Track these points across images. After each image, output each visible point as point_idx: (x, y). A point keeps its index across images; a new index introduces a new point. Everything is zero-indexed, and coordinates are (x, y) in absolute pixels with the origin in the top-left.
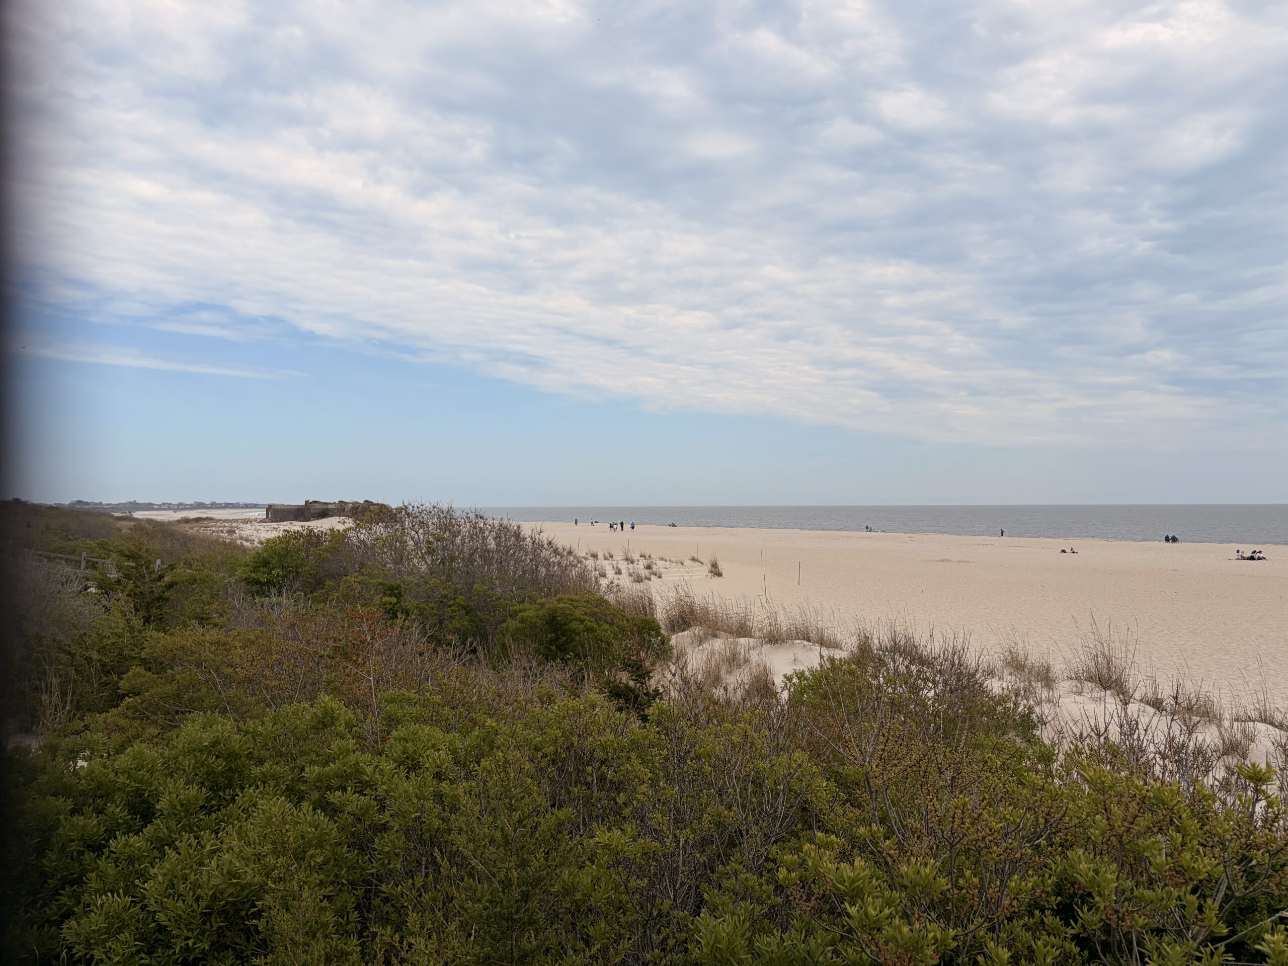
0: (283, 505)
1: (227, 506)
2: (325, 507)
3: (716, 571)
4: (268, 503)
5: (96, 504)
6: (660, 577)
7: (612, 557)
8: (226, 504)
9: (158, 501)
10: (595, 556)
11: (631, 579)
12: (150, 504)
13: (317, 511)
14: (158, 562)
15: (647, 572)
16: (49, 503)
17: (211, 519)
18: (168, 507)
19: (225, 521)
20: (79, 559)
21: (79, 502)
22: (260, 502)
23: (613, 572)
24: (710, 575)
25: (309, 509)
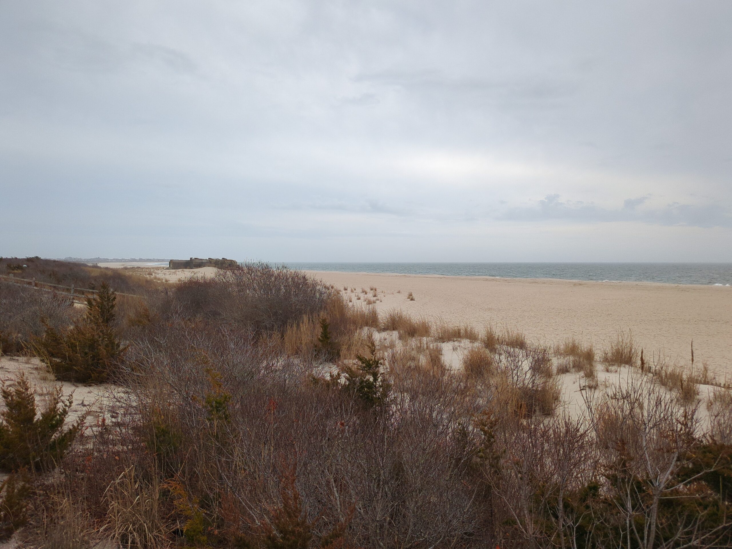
0: (179, 260)
2: (200, 261)
3: (411, 298)
4: (170, 259)
5: (78, 259)
6: (381, 301)
7: (355, 290)
8: (147, 259)
9: (111, 258)
10: (346, 289)
11: (366, 302)
12: (107, 259)
13: (196, 264)
15: (375, 298)
16: (54, 258)
17: (139, 268)
18: (117, 260)
19: (147, 268)
20: (70, 288)
21: (70, 257)
22: (166, 259)
23: (356, 298)
24: (408, 300)
25: (192, 262)
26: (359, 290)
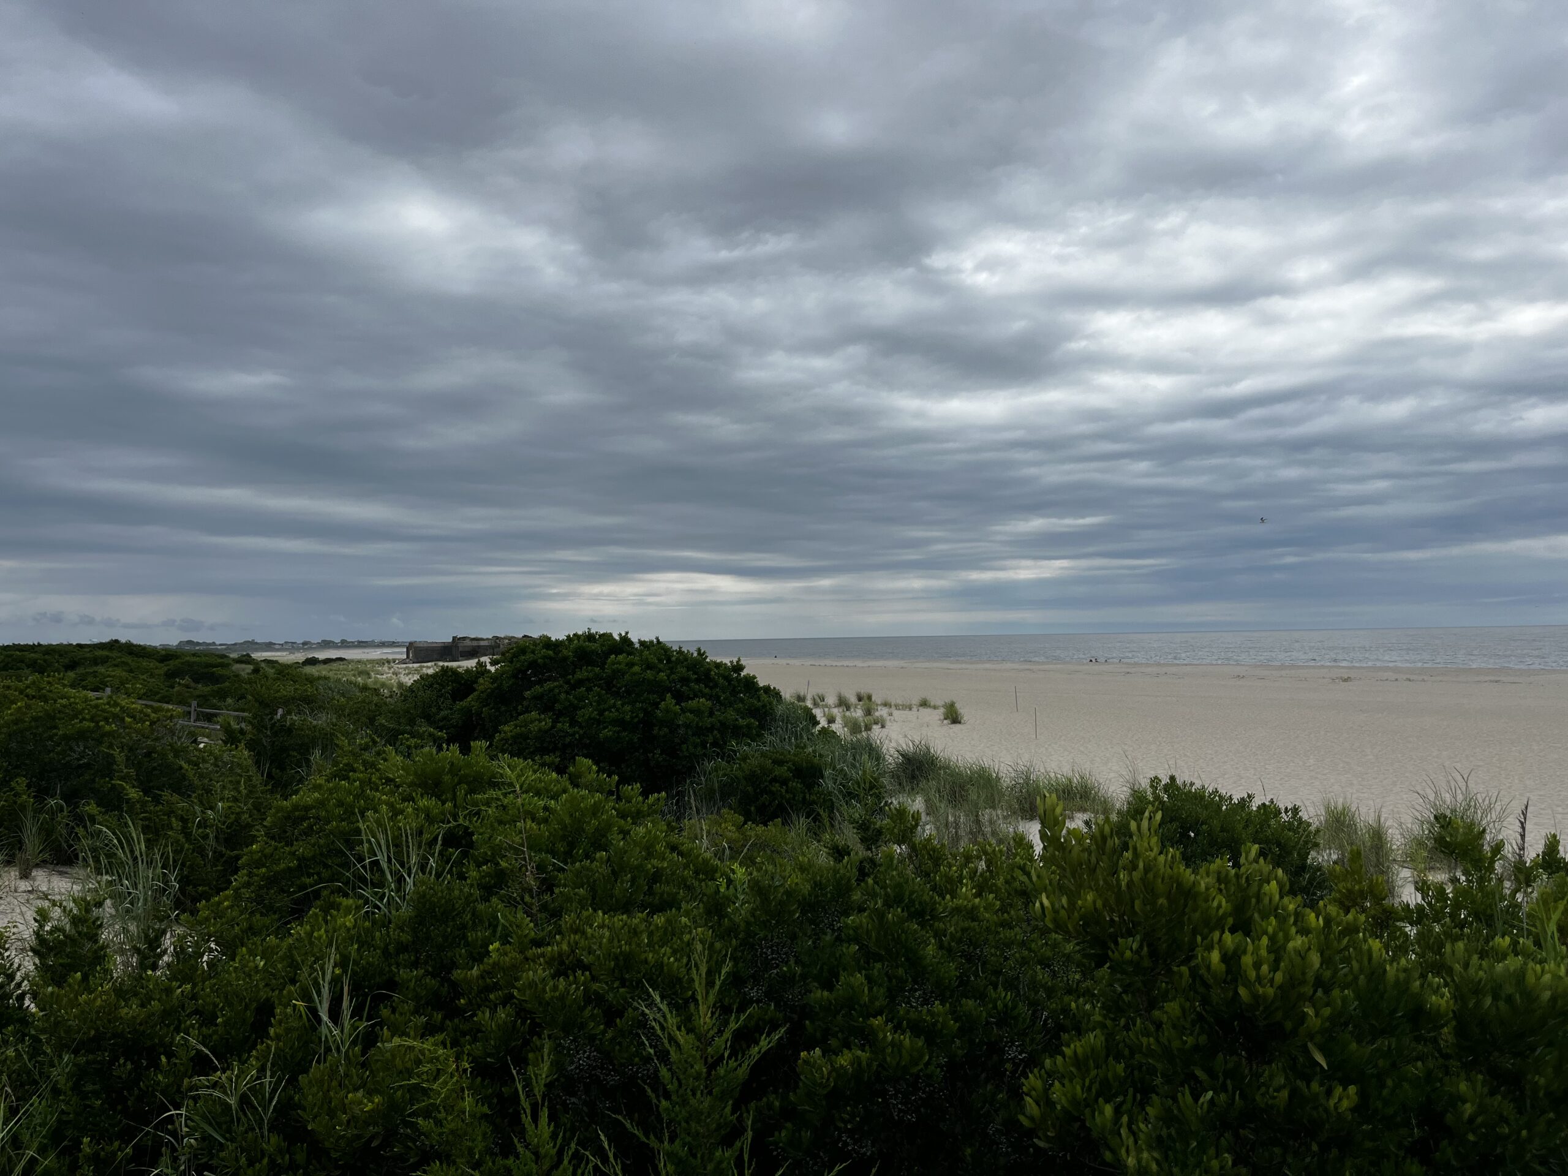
0: (427, 642)
1: (362, 644)
2: (475, 643)
3: (953, 717)
4: (409, 641)
5: (210, 644)
6: (883, 727)
7: (822, 701)
8: (359, 642)
9: (279, 640)
10: (801, 699)
11: (847, 727)
12: (271, 643)
13: (467, 649)
15: (869, 719)
17: (341, 660)
18: (292, 647)
19: (359, 661)
20: (188, 709)
21: (190, 642)
22: (400, 640)
23: (825, 719)
24: (945, 722)
25: (457, 647)
26: (831, 700)
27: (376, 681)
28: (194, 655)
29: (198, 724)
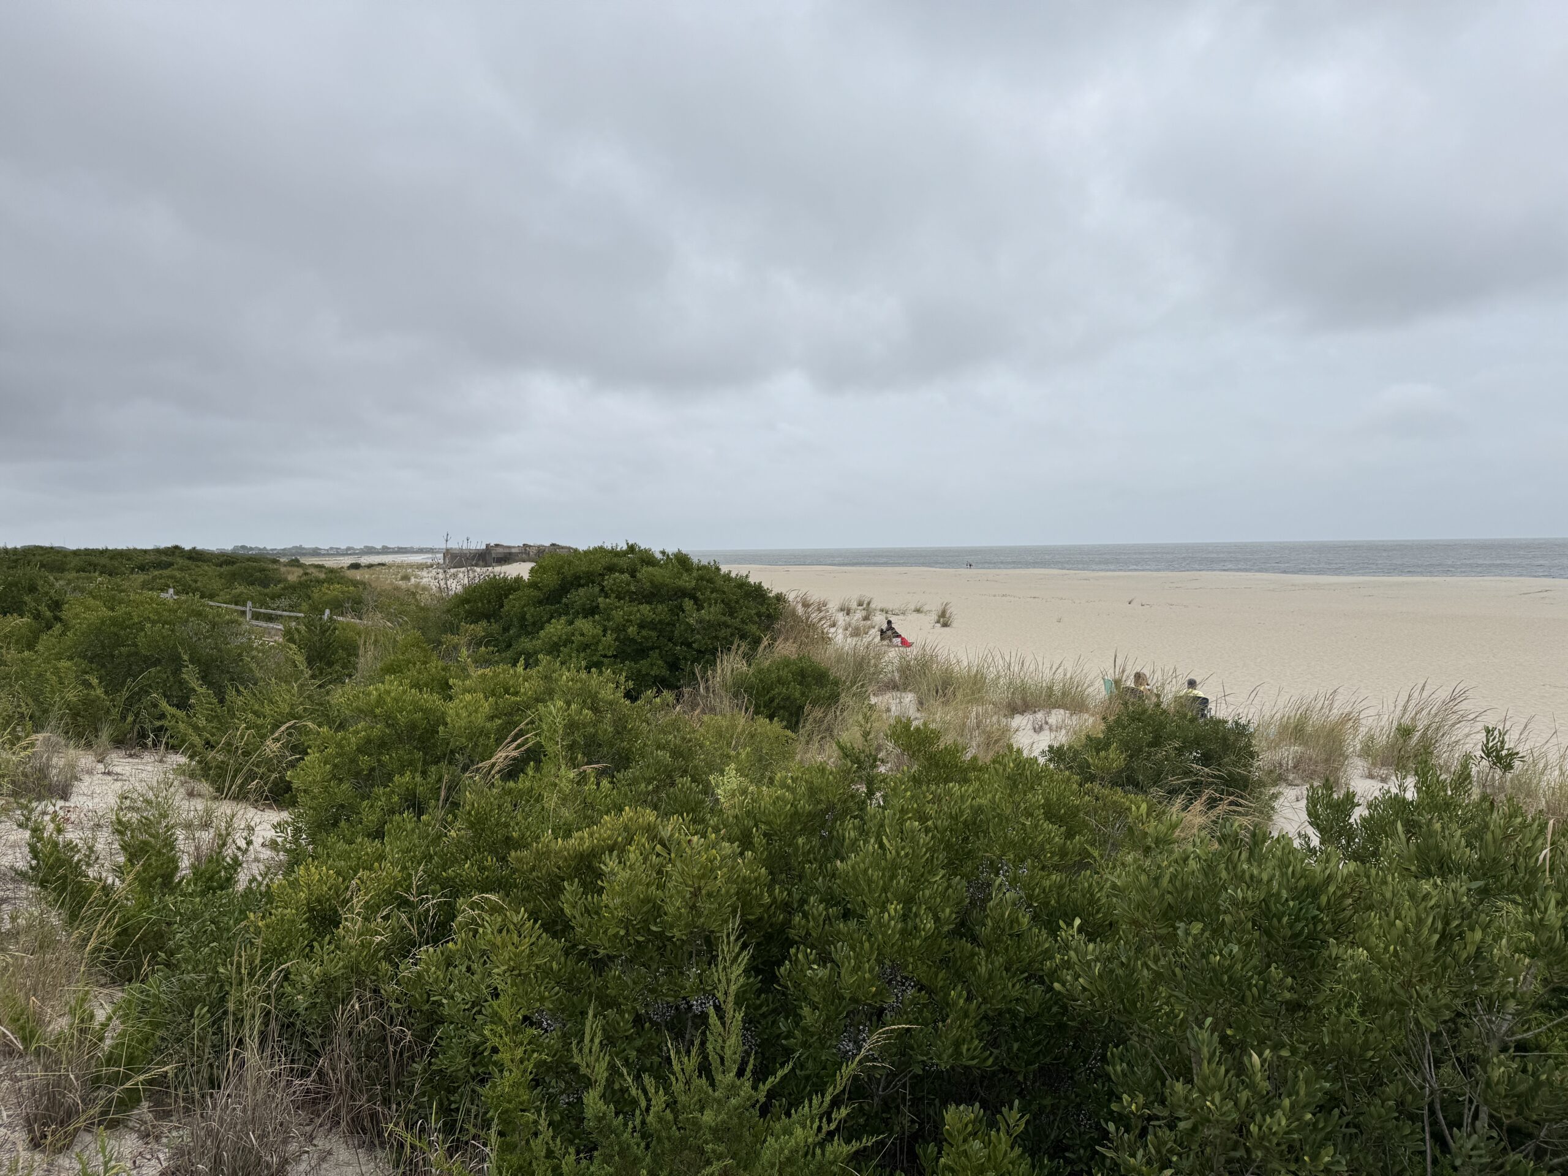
0: (462, 549)
1: (401, 551)
2: (507, 551)
3: (944, 621)
7: (825, 605)
8: (399, 548)
9: (324, 546)
10: (806, 605)
11: (848, 633)
12: (317, 549)
13: (499, 556)
14: (327, 612)
15: (866, 623)
17: (383, 565)
18: (338, 553)
19: (398, 566)
20: (243, 609)
21: (243, 547)
22: (437, 547)
23: (828, 623)
24: (939, 625)
25: (490, 553)
26: (834, 606)
27: (417, 586)
28: (248, 560)
29: (254, 622)
